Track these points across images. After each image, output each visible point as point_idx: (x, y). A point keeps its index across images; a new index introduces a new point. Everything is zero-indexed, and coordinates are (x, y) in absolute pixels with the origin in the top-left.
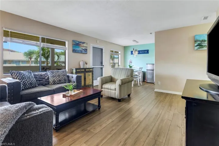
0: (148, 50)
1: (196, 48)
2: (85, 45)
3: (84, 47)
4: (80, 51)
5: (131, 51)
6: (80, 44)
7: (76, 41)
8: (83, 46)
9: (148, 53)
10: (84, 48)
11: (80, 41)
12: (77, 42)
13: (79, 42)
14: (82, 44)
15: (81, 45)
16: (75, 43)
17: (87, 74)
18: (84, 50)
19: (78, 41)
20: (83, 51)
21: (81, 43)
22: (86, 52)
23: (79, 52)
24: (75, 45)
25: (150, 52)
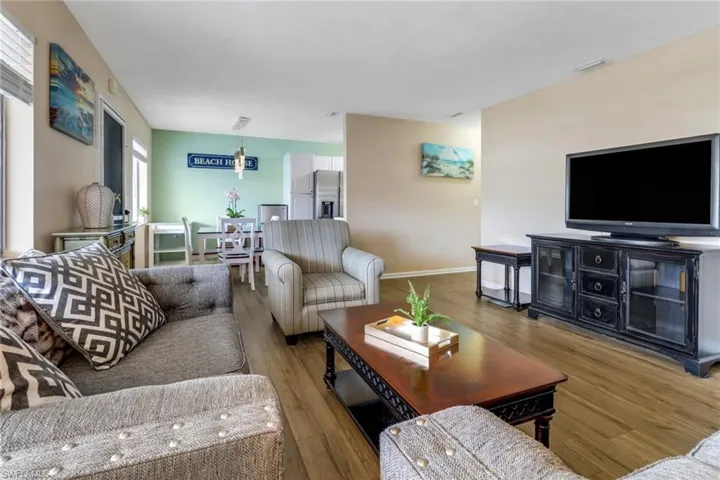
0: (256, 159)
1: (425, 171)
2: (88, 92)
3: (86, 100)
4: (75, 124)
5: (189, 155)
6: (77, 79)
7: (66, 56)
8: (83, 93)
9: (256, 169)
10: (85, 109)
12: (70, 66)
13: (74, 64)
14: (80, 83)
15: (79, 86)
16: (63, 68)
18: (86, 118)
20: (84, 125)
21: (78, 76)
22: (90, 136)
23: (74, 127)
24: (62, 77)
25: (260, 165)
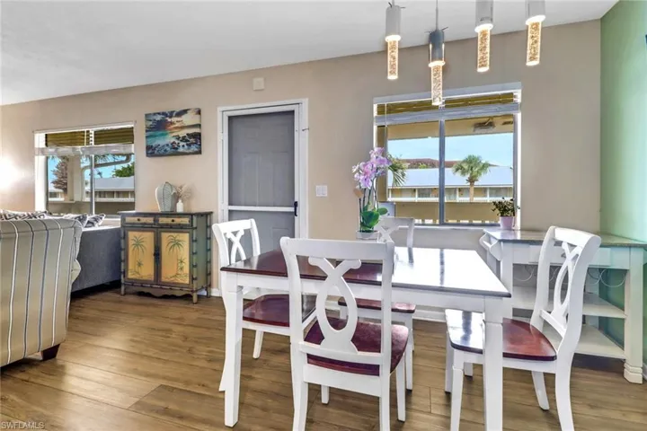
2: (188, 119)
3: (182, 128)
4: (168, 149)
6: (169, 120)
7: (155, 114)
8: (178, 125)
10: (183, 133)
11: (167, 109)
12: (159, 118)
13: (164, 114)
14: (174, 119)
15: (172, 123)
16: (151, 123)
17: (165, 236)
18: (184, 139)
19: (161, 111)
20: (181, 144)
21: (171, 117)
22: (194, 148)
23: (165, 150)
24: (150, 129)
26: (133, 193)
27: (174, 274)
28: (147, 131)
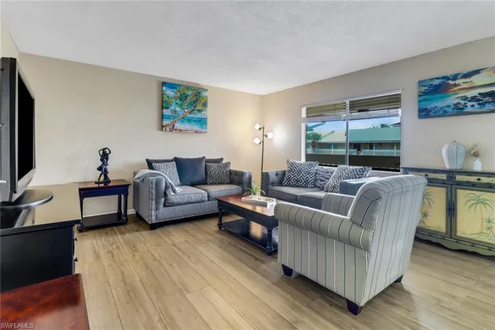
3: (472, 88)
6: (452, 83)
7: (432, 79)
8: (465, 86)
12: (437, 82)
13: (444, 77)
14: (460, 81)
15: (456, 85)
16: (426, 88)
19: (440, 76)
21: (455, 79)
24: (425, 93)
26: (397, 144)
27: (478, 232)
28: (419, 96)
